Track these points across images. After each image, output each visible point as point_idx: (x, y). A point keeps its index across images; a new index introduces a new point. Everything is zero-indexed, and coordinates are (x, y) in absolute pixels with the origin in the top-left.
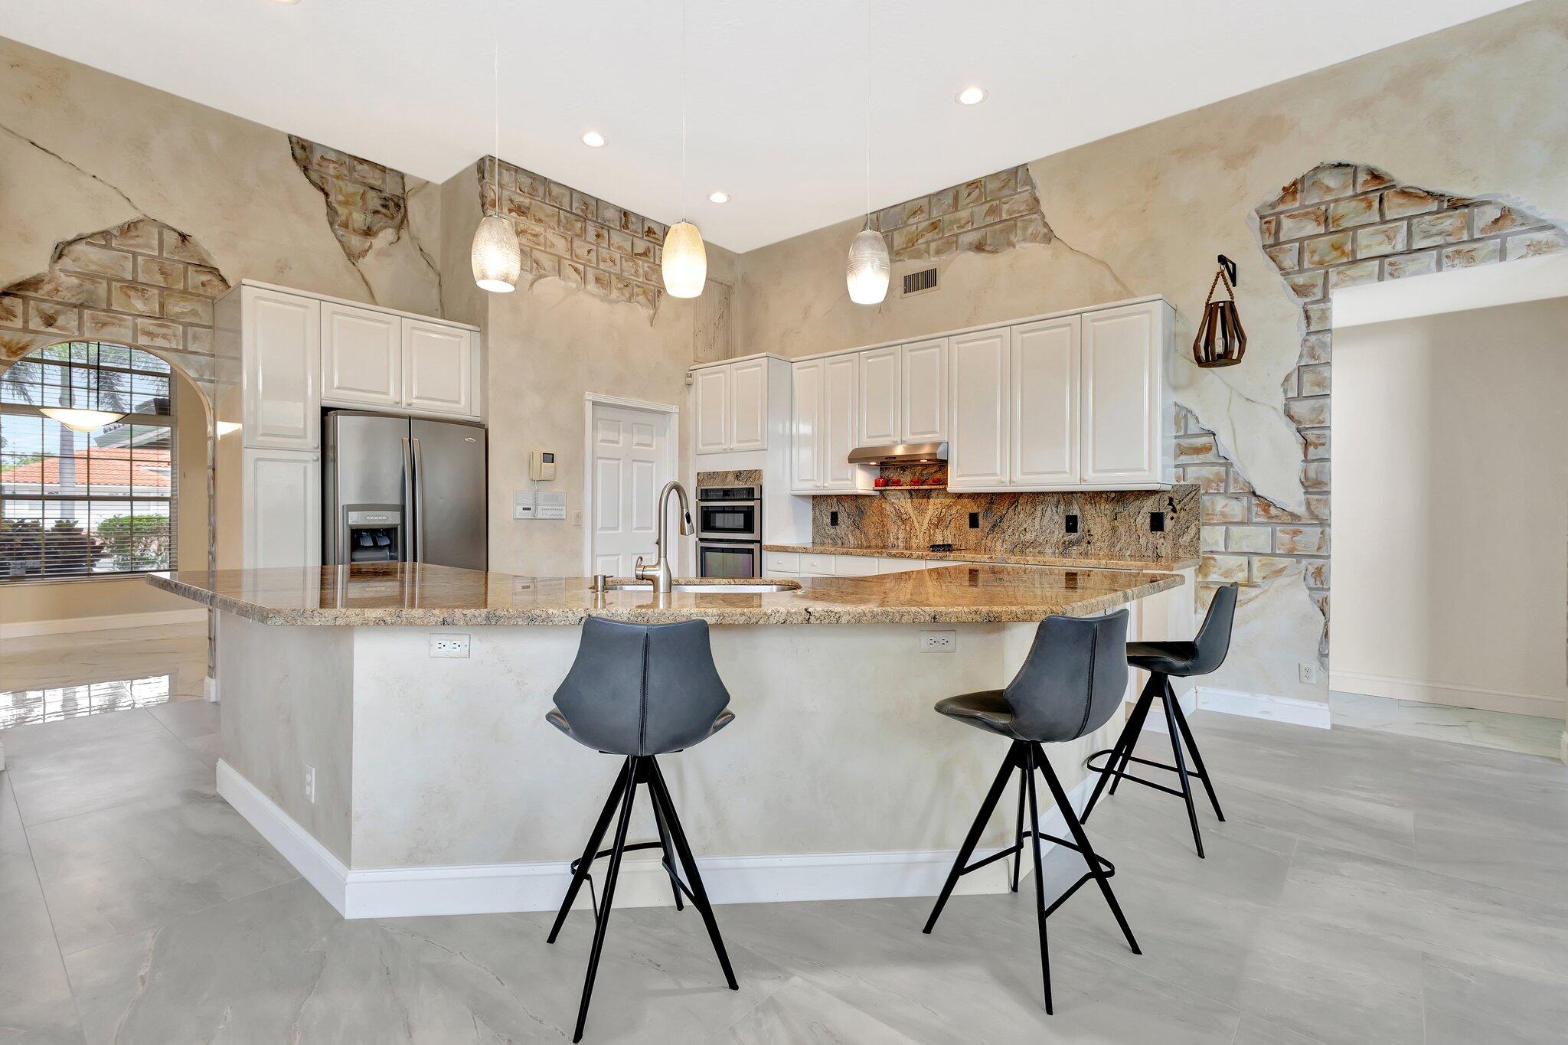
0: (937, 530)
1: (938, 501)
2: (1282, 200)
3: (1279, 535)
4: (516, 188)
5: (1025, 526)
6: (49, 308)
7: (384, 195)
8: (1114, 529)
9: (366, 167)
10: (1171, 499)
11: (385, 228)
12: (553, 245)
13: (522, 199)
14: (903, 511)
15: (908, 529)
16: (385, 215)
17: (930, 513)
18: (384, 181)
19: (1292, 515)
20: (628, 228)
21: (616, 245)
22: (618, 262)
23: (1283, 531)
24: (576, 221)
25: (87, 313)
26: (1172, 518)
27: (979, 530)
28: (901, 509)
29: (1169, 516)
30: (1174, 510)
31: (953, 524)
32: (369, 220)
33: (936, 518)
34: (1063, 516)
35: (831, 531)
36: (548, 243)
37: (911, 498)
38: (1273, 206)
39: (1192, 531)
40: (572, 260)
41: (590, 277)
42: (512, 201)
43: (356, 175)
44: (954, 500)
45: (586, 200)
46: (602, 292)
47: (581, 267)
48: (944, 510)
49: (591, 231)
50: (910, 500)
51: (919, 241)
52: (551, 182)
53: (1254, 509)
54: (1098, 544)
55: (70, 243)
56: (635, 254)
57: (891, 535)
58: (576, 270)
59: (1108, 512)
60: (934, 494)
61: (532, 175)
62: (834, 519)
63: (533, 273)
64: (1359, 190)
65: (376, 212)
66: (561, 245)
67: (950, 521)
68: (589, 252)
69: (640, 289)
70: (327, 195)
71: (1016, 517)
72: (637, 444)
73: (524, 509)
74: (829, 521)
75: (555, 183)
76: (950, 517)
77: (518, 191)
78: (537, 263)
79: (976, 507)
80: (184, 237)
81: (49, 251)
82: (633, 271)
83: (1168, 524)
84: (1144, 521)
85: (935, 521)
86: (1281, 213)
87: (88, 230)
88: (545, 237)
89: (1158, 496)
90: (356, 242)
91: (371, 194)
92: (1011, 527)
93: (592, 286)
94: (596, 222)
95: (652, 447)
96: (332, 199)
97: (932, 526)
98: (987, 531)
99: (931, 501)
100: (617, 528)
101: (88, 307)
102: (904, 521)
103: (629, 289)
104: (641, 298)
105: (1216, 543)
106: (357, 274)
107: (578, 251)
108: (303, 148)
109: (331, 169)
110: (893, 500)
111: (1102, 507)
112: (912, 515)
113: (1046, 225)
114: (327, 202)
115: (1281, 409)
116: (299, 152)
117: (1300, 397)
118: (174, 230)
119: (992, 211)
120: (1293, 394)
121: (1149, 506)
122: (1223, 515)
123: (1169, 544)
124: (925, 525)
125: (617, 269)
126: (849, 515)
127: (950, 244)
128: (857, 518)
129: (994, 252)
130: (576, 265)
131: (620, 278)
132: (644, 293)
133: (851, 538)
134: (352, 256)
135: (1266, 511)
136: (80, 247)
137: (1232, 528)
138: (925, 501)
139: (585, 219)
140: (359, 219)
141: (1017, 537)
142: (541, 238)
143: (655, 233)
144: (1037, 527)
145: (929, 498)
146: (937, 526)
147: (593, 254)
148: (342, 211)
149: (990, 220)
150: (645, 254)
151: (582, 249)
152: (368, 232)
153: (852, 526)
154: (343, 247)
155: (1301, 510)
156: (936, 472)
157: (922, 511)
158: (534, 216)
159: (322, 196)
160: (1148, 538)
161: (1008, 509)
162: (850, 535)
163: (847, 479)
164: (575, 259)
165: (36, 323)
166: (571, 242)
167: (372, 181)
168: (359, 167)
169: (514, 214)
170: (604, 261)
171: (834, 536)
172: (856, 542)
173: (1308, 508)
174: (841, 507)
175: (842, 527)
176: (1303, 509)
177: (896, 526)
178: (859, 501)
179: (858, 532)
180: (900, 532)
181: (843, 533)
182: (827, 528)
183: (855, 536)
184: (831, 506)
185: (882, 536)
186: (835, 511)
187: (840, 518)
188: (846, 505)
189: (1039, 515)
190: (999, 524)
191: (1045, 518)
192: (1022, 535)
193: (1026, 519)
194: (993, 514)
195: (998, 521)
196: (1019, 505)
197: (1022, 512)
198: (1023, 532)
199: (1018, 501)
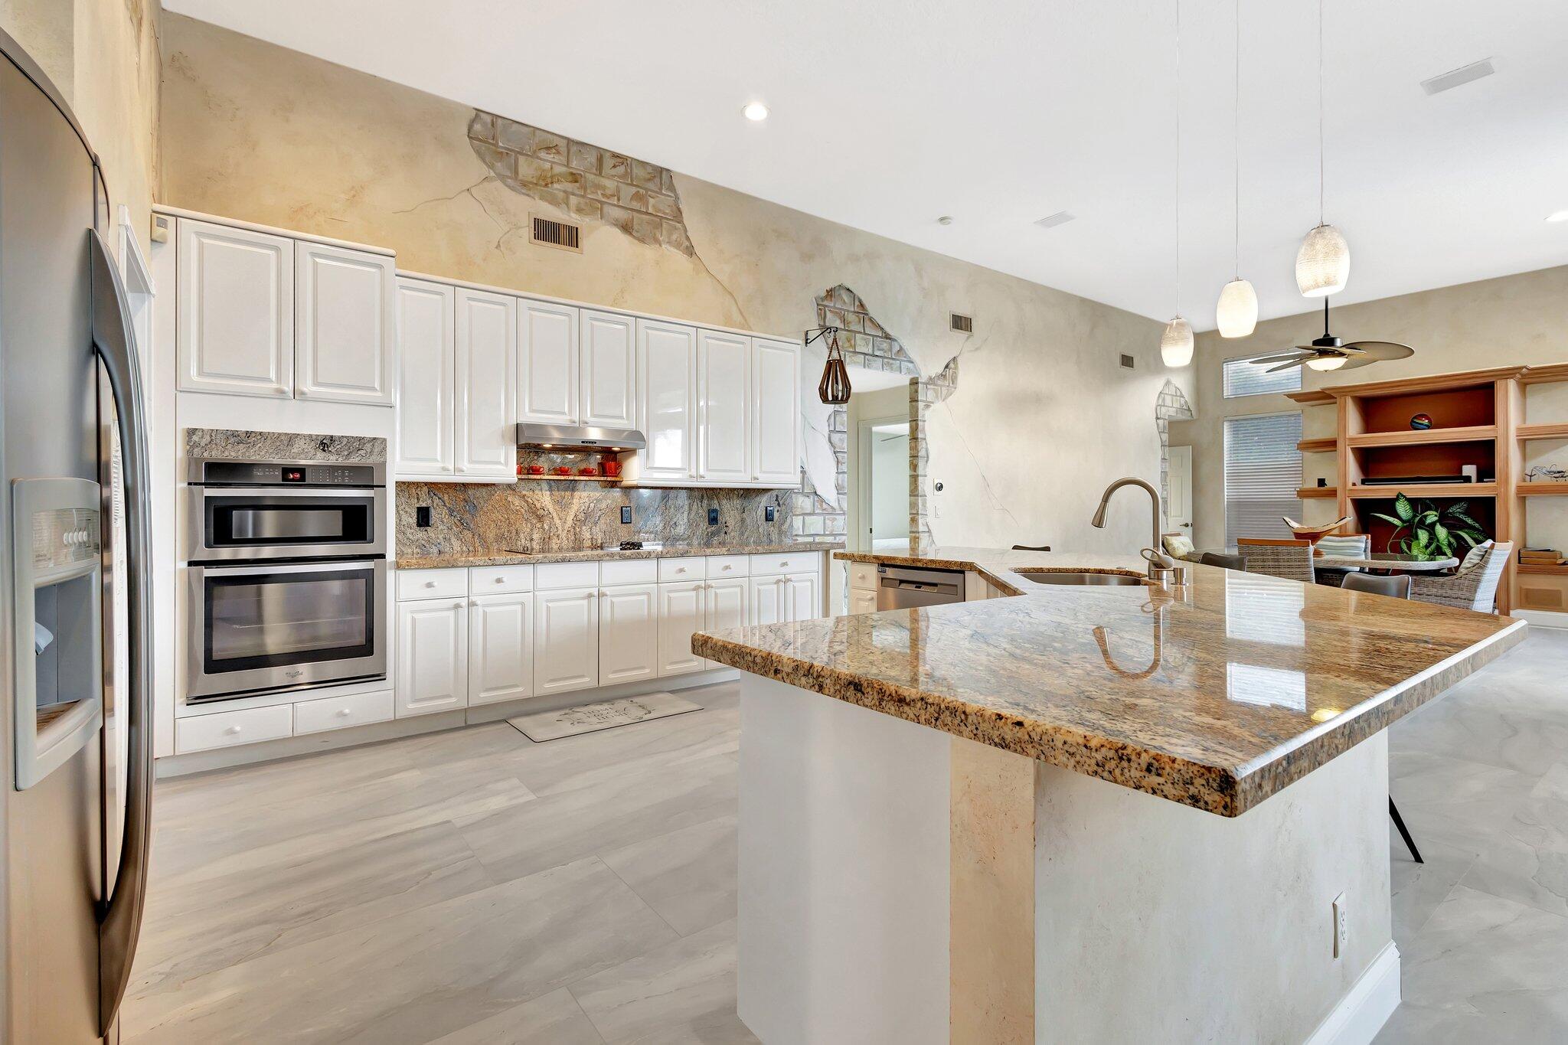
0: (584, 528)
1: (585, 494)
2: (826, 297)
3: (827, 521)
5: (675, 520)
8: (743, 520)
10: (777, 496)
14: (538, 506)
15: (546, 527)
17: (575, 508)
19: (832, 508)
23: (828, 519)
26: (778, 511)
27: (631, 525)
28: (536, 503)
29: (776, 510)
30: (779, 505)
31: (602, 521)
33: (583, 515)
34: (706, 511)
35: (420, 534)
37: (551, 489)
38: (823, 299)
39: (789, 521)
44: (603, 494)
48: (592, 505)
50: (548, 493)
51: (556, 186)
53: (816, 504)
54: (732, 534)
57: (522, 535)
59: (739, 506)
60: (581, 486)
62: (424, 518)
64: (856, 310)
67: (599, 517)
71: (667, 511)
74: (413, 520)
76: (600, 513)
79: (628, 501)
83: (776, 515)
84: (761, 513)
85: (581, 516)
86: (826, 306)
89: (769, 493)
92: (662, 522)
97: (578, 523)
98: (639, 526)
99: (577, 494)
102: (540, 518)
105: (799, 528)
110: (524, 492)
111: (735, 503)
112: (551, 510)
113: (688, 238)
115: (827, 436)
117: (835, 431)
119: (637, 197)
120: (832, 428)
121: (764, 501)
122: (802, 508)
123: (776, 532)
124: (570, 522)
126: (451, 512)
127: (595, 208)
128: (466, 516)
129: (642, 240)
133: (456, 544)
135: (821, 506)
137: (806, 517)
138: (568, 493)
141: (668, 531)
144: (686, 520)
145: (573, 490)
146: (584, 522)
149: (636, 205)
153: (457, 526)
155: (835, 505)
157: (562, 505)
160: (764, 526)
161: (660, 503)
162: (453, 540)
163: (499, 463)
171: (423, 542)
172: (464, 548)
173: (839, 503)
174: (436, 500)
175: (440, 528)
176: (837, 504)
177: (529, 525)
178: (470, 492)
179: (468, 534)
180: (535, 531)
181: (441, 537)
182: (409, 530)
183: (463, 540)
184: (418, 499)
185: (508, 539)
186: (424, 505)
187: (434, 516)
188: (446, 498)
189: (687, 509)
190: (651, 519)
191: (692, 512)
192: (673, 529)
193: (676, 514)
194: (645, 508)
195: (651, 516)
196: (669, 499)
197: (673, 506)
198: (674, 526)
199: (668, 496)
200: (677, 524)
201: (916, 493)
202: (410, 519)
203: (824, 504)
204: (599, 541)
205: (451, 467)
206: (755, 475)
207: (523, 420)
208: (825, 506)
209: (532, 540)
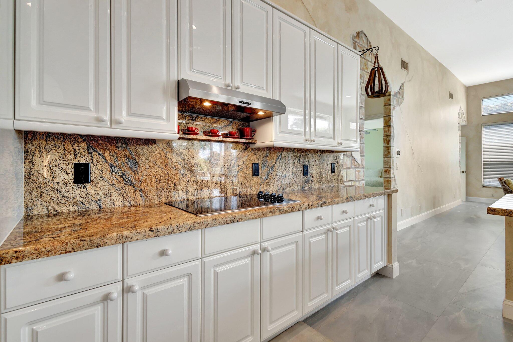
2: (356, 36)
3: (357, 172)
5: (285, 173)
8: (320, 173)
10: (336, 155)
14: (193, 162)
19: (359, 164)
26: (337, 166)
27: (259, 177)
28: (191, 160)
30: (337, 161)
31: (240, 174)
34: (302, 166)
35: (77, 191)
39: (341, 172)
44: (241, 153)
50: (201, 151)
53: (352, 162)
54: (315, 182)
57: (179, 188)
59: (318, 163)
62: (82, 174)
67: (238, 171)
71: (281, 166)
74: (70, 177)
76: (238, 168)
79: (257, 159)
83: (336, 169)
84: (329, 167)
85: (226, 171)
86: (356, 42)
89: (333, 155)
92: (278, 174)
97: (223, 177)
98: (264, 178)
102: (194, 173)
105: (345, 177)
111: (316, 161)
112: (203, 166)
121: (330, 160)
122: (346, 165)
123: (336, 179)
126: (112, 168)
128: (128, 172)
137: (348, 170)
153: (118, 182)
156: (225, 126)
161: (276, 161)
171: (81, 199)
172: (126, 203)
173: (361, 161)
174: (96, 157)
175: (100, 185)
176: (360, 162)
177: (185, 179)
178: (132, 149)
179: (129, 190)
180: (190, 184)
181: (101, 193)
182: (64, 188)
183: (125, 195)
184: (75, 155)
185: (167, 192)
186: (82, 161)
187: (94, 172)
188: (107, 154)
189: (292, 165)
190: (271, 172)
191: (294, 167)
192: (284, 180)
193: (286, 168)
194: (268, 164)
195: (271, 170)
196: (282, 158)
197: (283, 163)
198: (284, 177)
199: (281, 156)
200: (286, 176)
201: (389, 156)
202: (65, 176)
203: (355, 162)
204: (238, 191)
205: (107, 118)
206: (340, 142)
207: (184, 76)
208: (356, 163)
209: (188, 192)
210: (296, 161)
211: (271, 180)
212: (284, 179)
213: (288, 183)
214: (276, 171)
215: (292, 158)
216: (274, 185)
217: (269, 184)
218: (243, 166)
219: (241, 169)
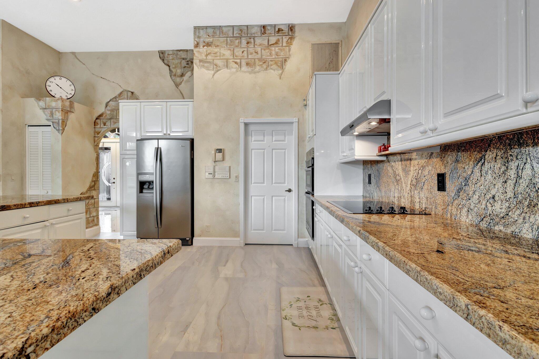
0: (416, 191)
1: (416, 162)
4: (206, 36)
6: (104, 121)
7: (187, 60)
9: (181, 52)
11: (188, 72)
12: (224, 55)
13: (209, 40)
14: (397, 173)
16: (188, 67)
17: (412, 173)
18: (187, 55)
20: (265, 33)
21: (258, 44)
22: (259, 52)
24: (236, 40)
25: (112, 120)
27: (445, 193)
28: (396, 171)
31: (426, 187)
32: (182, 71)
33: (415, 179)
35: (369, 188)
36: (222, 55)
37: (401, 161)
40: (234, 59)
41: (244, 63)
42: (204, 42)
43: (178, 56)
44: (426, 161)
45: (240, 28)
46: (250, 69)
47: (238, 61)
48: (420, 171)
49: (244, 41)
50: (400, 163)
52: (223, 26)
55: (109, 102)
56: (270, 45)
57: (392, 193)
58: (236, 63)
61: (213, 27)
62: (370, 179)
63: (214, 70)
65: (185, 67)
66: (227, 53)
67: (424, 183)
68: (243, 52)
69: (273, 62)
70: (169, 66)
71: (483, 178)
72: (275, 141)
73: (209, 174)
74: (368, 181)
75: (225, 26)
76: (424, 179)
77: (207, 36)
78: (216, 65)
79: (443, 167)
80: (132, 93)
81: (104, 105)
82: (269, 54)
85: (414, 182)
87: (112, 98)
88: (220, 53)
90: (178, 80)
91: (183, 61)
92: (477, 193)
93: (244, 68)
94: (247, 37)
95: (285, 141)
96: (171, 67)
98: (453, 195)
99: (413, 162)
100: (263, 183)
101: (113, 119)
102: (397, 182)
103: (266, 64)
104: (274, 66)
106: (179, 91)
107: (237, 54)
108: (162, 53)
109: (171, 57)
110: (392, 164)
112: (401, 176)
114: (169, 69)
116: (161, 55)
118: (130, 92)
124: (409, 186)
125: (259, 56)
126: (374, 176)
130: (236, 60)
131: (260, 60)
132: (276, 63)
133: (376, 194)
134: (177, 85)
136: (111, 103)
138: (409, 162)
139: (241, 38)
140: (179, 72)
141: (483, 206)
142: (218, 54)
143: (282, 30)
144: (510, 194)
146: (415, 187)
147: (245, 52)
148: (174, 70)
150: (276, 43)
151: (238, 52)
152: (182, 75)
154: (174, 83)
157: (407, 173)
158: (215, 45)
159: (168, 67)
162: (375, 192)
163: (353, 149)
164: (235, 58)
165: (102, 125)
166: (233, 50)
167: (183, 57)
168: (179, 53)
169: (206, 47)
170: (251, 54)
171: (370, 192)
174: (372, 171)
175: (372, 185)
177: (394, 186)
178: (379, 165)
180: (396, 191)
181: (372, 190)
182: (367, 186)
184: (369, 170)
186: (370, 173)
188: (374, 169)
189: (513, 176)
190: (464, 188)
191: (521, 181)
192: (490, 205)
193: (494, 183)
194: (458, 174)
195: (463, 184)
196: (486, 162)
197: (490, 172)
198: (491, 201)
199: (484, 157)
200: (497, 198)
210: (528, 166)
211: (464, 201)
212: (490, 203)
213: (502, 215)
214: (473, 186)
215: (515, 159)
216: (469, 211)
217: (460, 206)
218: (429, 177)
219: (426, 180)
